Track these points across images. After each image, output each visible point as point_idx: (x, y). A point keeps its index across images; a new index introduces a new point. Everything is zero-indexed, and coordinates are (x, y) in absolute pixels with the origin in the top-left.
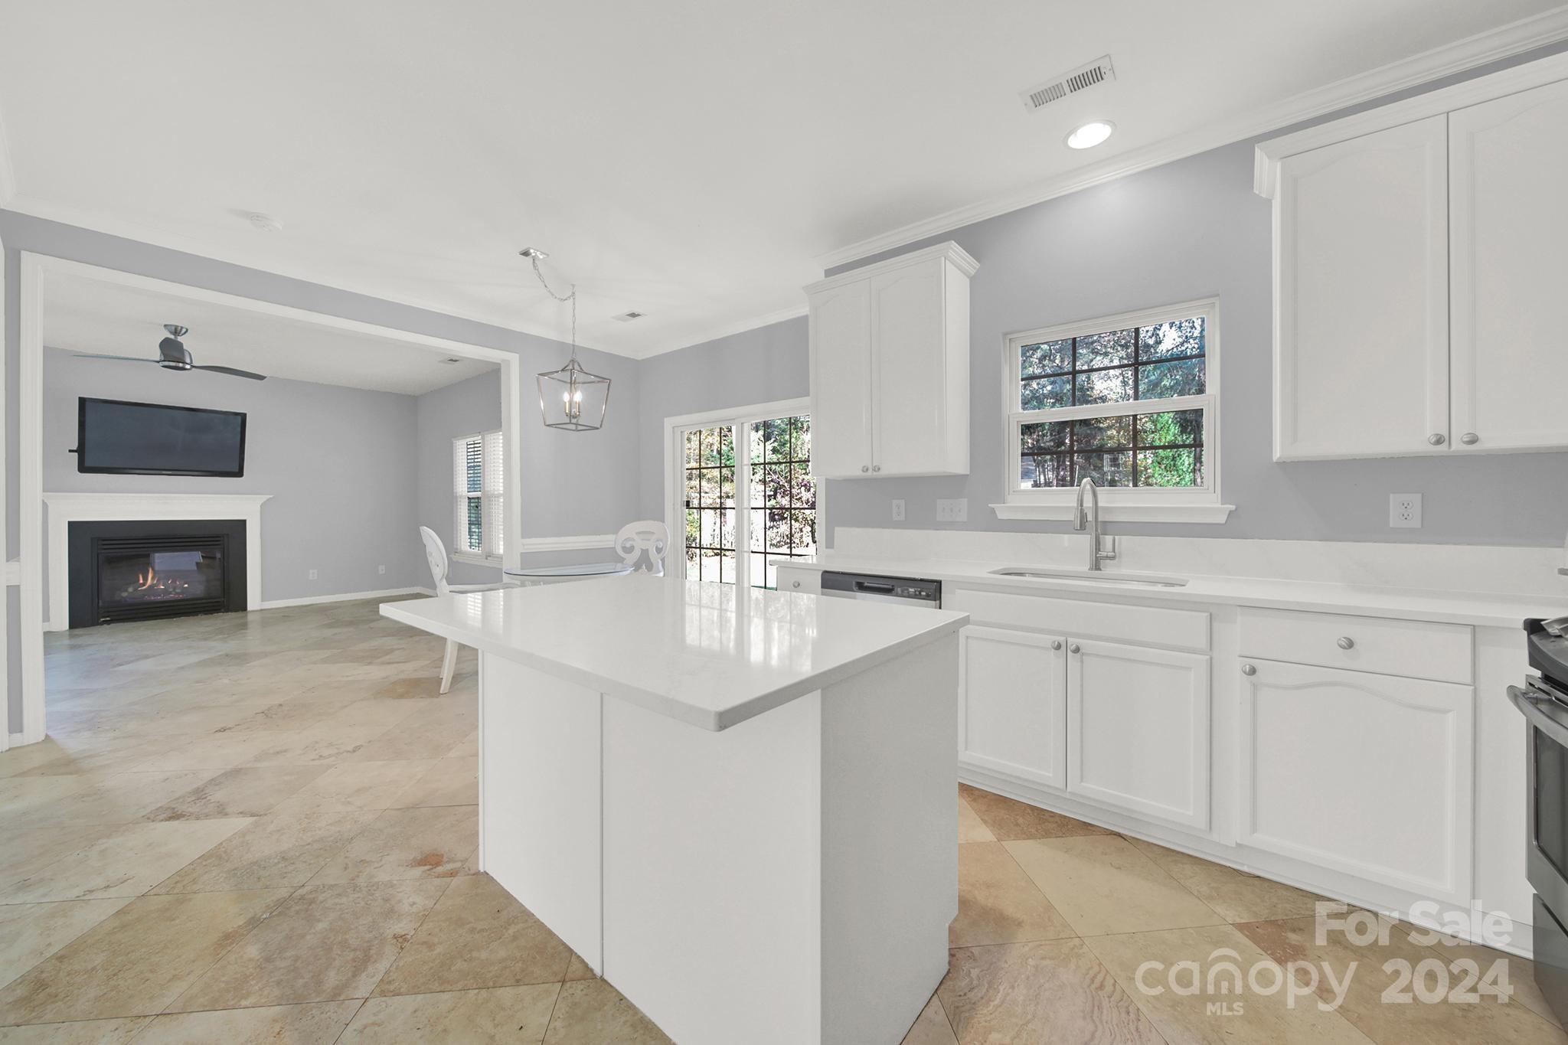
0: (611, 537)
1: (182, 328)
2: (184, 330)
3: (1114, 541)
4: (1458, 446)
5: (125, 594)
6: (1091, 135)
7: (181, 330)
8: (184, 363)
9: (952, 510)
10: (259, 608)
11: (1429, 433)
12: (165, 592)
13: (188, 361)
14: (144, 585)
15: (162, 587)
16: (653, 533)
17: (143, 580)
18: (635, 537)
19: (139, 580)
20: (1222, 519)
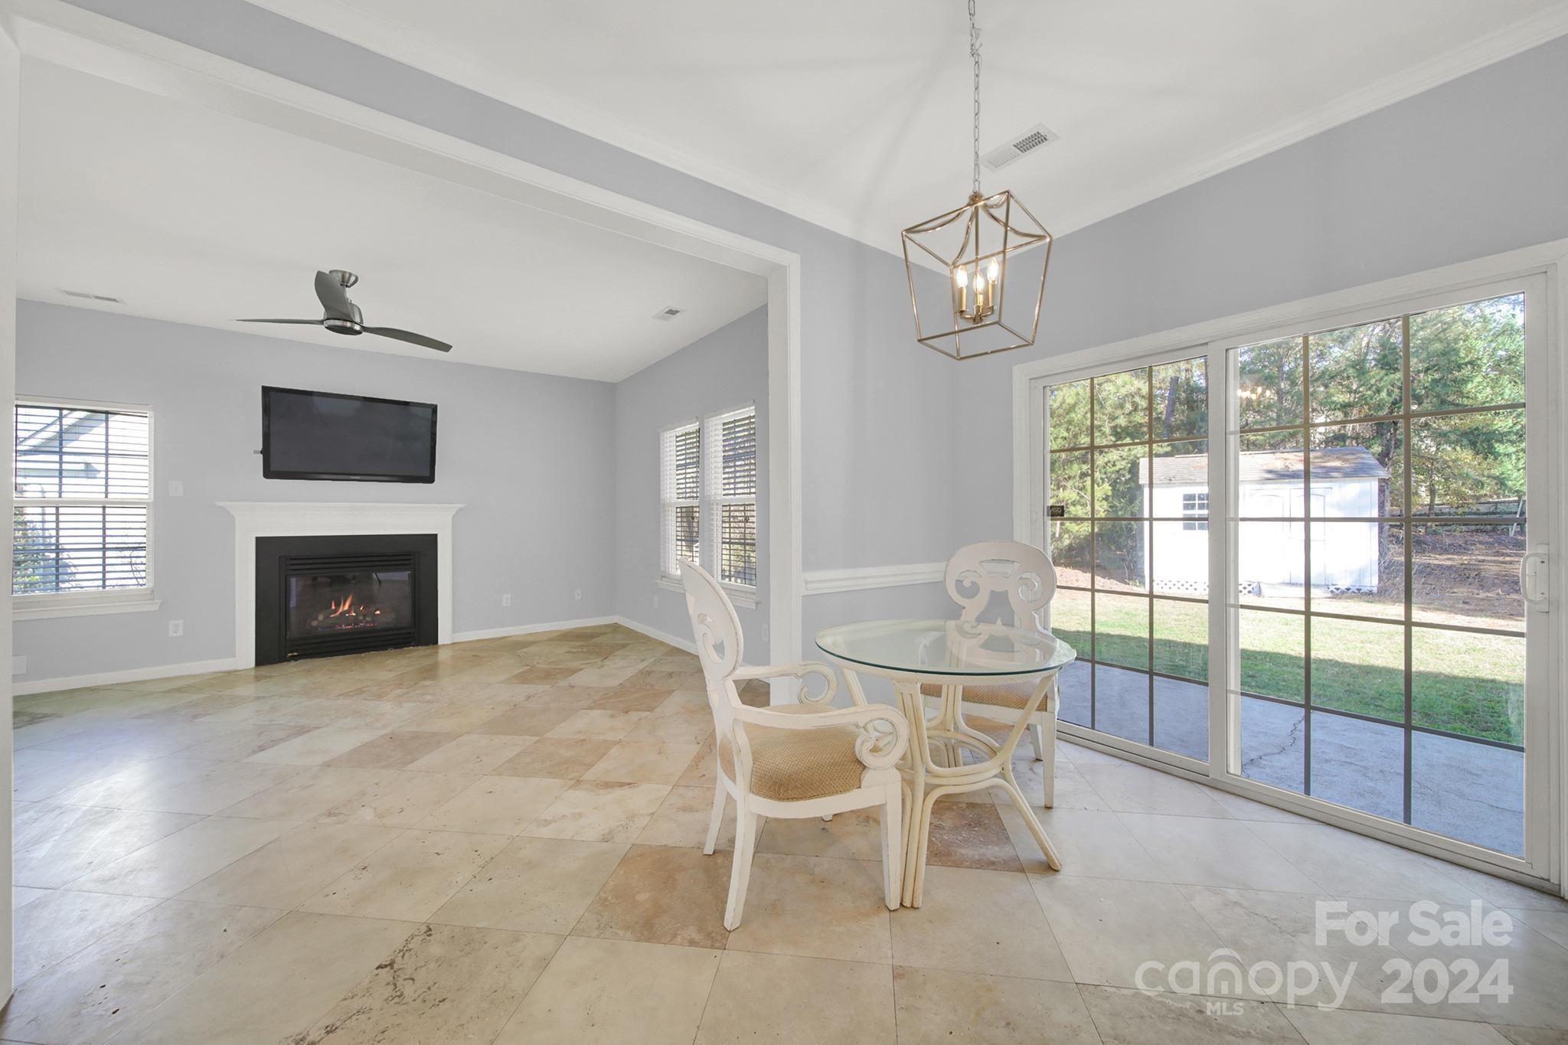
1: (350, 274)
2: (353, 279)
5: (315, 623)
7: (349, 279)
8: (352, 321)
10: (450, 642)
12: (356, 621)
13: (357, 320)
14: (335, 611)
15: (354, 614)
17: (335, 606)
18: (980, 569)
19: (331, 606)
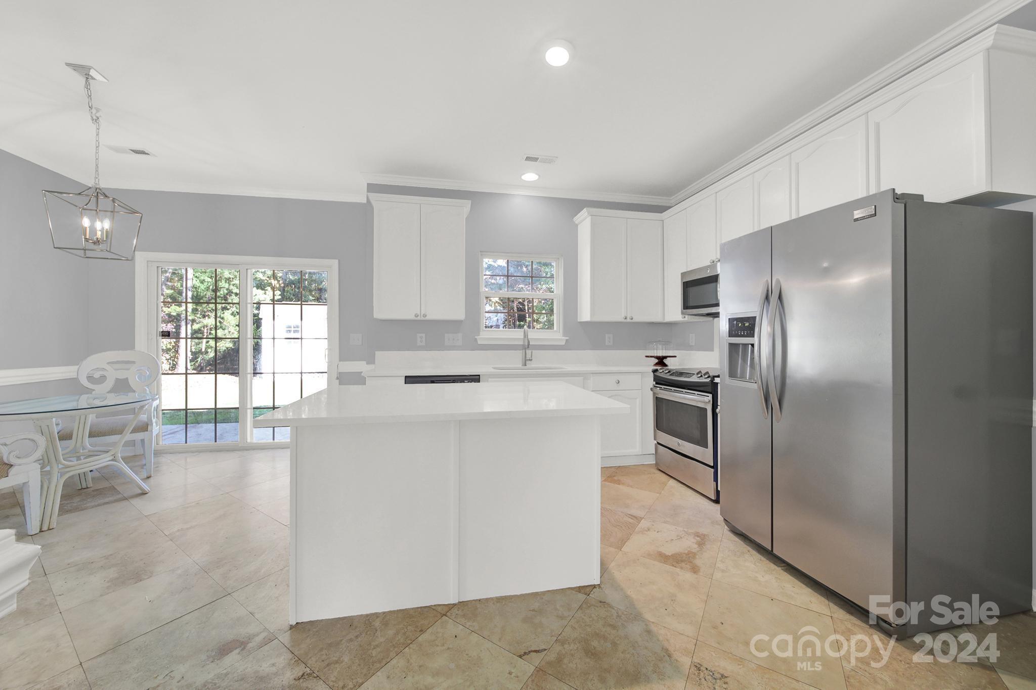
0: (74, 368)
3: (532, 352)
4: (628, 320)
6: (530, 177)
9: (454, 339)
11: (623, 316)
16: (134, 362)
18: (108, 367)
20: (563, 343)
